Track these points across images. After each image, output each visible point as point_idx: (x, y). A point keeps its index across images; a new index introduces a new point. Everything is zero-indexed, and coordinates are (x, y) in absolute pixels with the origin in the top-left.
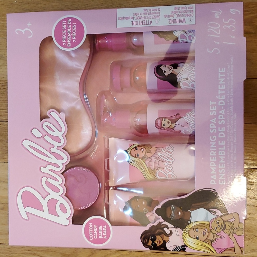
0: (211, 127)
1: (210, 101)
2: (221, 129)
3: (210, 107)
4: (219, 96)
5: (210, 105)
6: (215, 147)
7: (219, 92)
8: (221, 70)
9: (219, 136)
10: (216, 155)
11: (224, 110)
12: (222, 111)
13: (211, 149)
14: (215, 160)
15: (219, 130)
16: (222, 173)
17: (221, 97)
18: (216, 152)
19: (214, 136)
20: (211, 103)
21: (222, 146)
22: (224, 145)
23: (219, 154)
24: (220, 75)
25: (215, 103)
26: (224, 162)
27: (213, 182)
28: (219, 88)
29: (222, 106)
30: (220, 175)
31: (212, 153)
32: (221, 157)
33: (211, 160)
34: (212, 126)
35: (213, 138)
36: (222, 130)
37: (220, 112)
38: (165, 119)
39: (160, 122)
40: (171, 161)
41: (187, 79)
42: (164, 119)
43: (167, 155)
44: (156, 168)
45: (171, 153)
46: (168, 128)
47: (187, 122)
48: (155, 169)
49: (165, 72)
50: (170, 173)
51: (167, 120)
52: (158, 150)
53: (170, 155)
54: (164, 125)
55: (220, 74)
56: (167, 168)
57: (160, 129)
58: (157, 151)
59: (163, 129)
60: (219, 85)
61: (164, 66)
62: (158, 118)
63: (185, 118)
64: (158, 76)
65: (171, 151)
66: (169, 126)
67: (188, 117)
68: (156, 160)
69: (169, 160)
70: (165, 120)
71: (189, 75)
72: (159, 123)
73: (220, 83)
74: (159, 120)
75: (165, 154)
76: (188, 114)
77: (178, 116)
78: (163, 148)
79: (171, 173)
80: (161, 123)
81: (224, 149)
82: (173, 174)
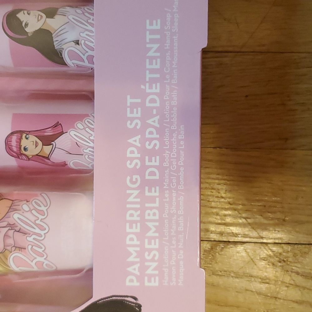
0: (129, 155)
1: (129, 97)
2: (150, 161)
3: (128, 109)
4: (147, 85)
5: (128, 104)
6: (138, 200)
7: (148, 76)
8: (151, 24)
9: (147, 177)
10: (138, 219)
11: (158, 117)
12: (153, 119)
13: (128, 206)
14: (138, 230)
15: (147, 163)
16: (153, 260)
17: (151, 88)
18: (139, 212)
19: (135, 177)
20: (129, 100)
21: (152, 200)
22: (157, 197)
23: (147, 217)
24: (149, 37)
25: (139, 101)
26: (157, 235)
27: (131, 281)
28: (148, 66)
29: (154, 108)
30: (147, 264)
31: (132, 215)
32: (150, 224)
33: (128, 230)
34: (132, 152)
35: (134, 180)
36: (153, 163)
37: (150, 121)
38: (27, 135)
39: (17, 142)
40: (42, 233)
41: (77, 43)
42: (26, 137)
43: (33, 219)
44: (9, 248)
45: (41, 213)
46: (37, 155)
47: (77, 142)
48: (6, 250)
49: (26, 25)
50: (39, 259)
51: (32, 138)
52: (14, 207)
53: (41, 217)
54: (25, 149)
55: (150, 34)
56: (34, 247)
57: (19, 158)
58: (11, 207)
59: (24, 157)
60: (148, 60)
61: (26, 12)
62: (12, 133)
63: (72, 133)
64: (11, 34)
65: (43, 208)
66: (36, 151)
67: (79, 131)
68: (8, 228)
69: (37, 231)
70: (27, 139)
71: (81, 34)
72: (14, 143)
73: (151, 54)
74: (14, 138)
75: (28, 215)
76: (80, 126)
77: (58, 129)
78: (25, 202)
79: (42, 259)
80: (18, 144)
81: (157, 205)
82: (46, 262)
